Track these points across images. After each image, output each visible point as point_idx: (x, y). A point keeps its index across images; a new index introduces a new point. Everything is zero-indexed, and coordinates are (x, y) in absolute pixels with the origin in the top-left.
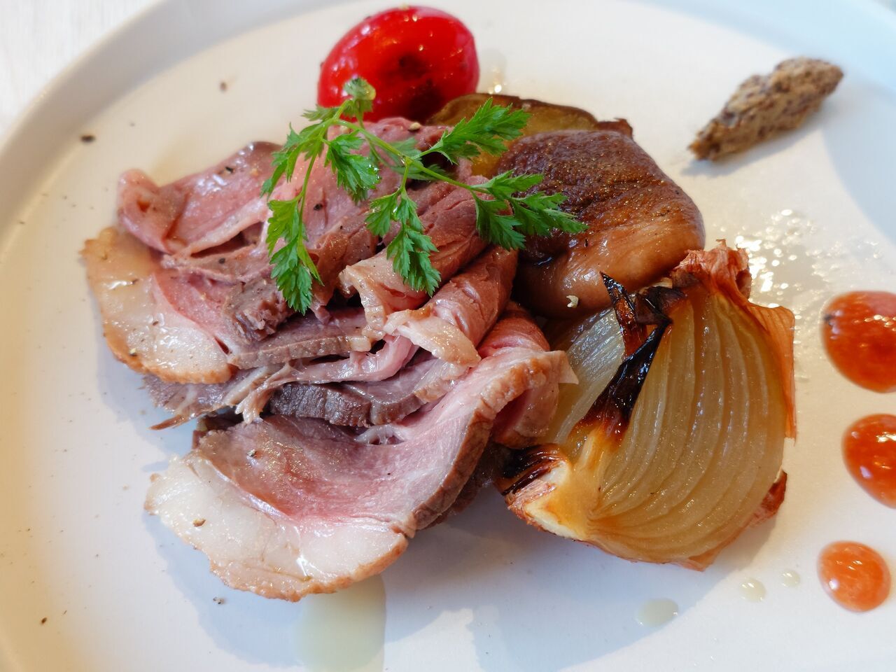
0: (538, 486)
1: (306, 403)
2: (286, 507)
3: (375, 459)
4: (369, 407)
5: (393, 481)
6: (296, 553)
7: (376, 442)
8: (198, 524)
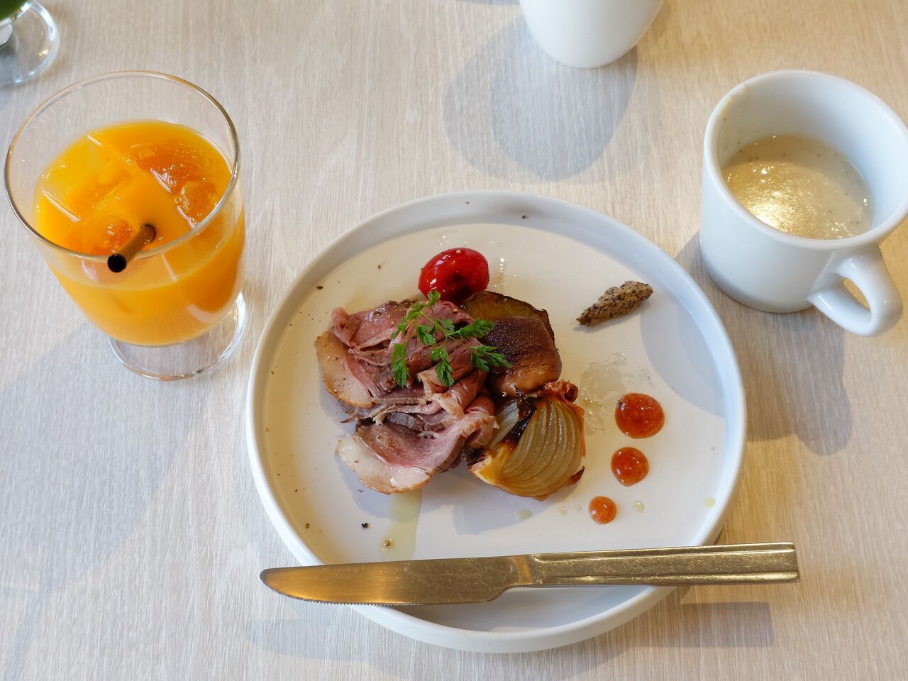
0: (480, 464)
1: (400, 419)
2: (389, 460)
3: (424, 444)
4: (424, 424)
5: (429, 455)
6: (391, 477)
7: (426, 437)
8: (356, 462)
